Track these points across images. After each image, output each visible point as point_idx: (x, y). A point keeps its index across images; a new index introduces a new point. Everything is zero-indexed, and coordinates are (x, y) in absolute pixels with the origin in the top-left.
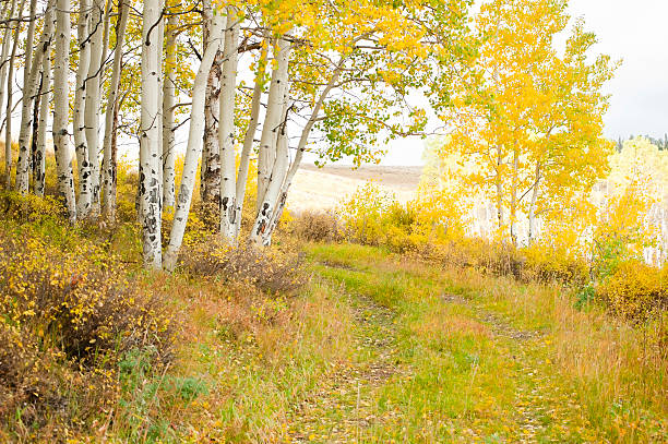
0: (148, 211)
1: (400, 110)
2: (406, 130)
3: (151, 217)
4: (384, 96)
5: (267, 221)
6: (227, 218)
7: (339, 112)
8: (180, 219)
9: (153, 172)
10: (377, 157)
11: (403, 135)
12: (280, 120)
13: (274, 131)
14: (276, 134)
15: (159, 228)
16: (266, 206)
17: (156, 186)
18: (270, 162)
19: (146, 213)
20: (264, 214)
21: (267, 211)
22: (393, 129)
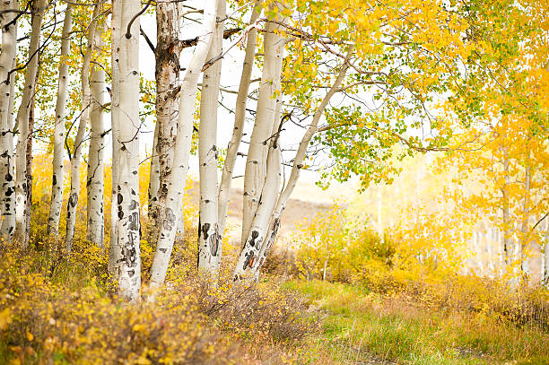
0: (127, 240)
1: (420, 120)
2: (425, 145)
3: (130, 248)
4: (400, 102)
5: (256, 253)
6: (208, 250)
7: (345, 121)
8: (164, 250)
9: (133, 193)
10: (390, 175)
11: (422, 150)
12: (272, 130)
13: (265, 143)
14: (267, 146)
15: (138, 261)
16: (255, 235)
17: (136, 210)
18: (259, 181)
19: (123, 243)
20: (252, 244)
21: (256, 241)
22: (409, 143)
